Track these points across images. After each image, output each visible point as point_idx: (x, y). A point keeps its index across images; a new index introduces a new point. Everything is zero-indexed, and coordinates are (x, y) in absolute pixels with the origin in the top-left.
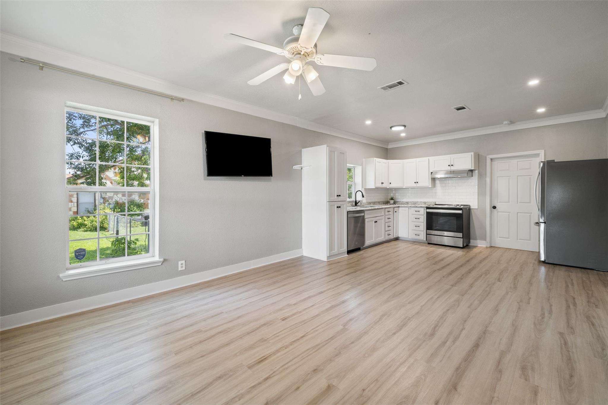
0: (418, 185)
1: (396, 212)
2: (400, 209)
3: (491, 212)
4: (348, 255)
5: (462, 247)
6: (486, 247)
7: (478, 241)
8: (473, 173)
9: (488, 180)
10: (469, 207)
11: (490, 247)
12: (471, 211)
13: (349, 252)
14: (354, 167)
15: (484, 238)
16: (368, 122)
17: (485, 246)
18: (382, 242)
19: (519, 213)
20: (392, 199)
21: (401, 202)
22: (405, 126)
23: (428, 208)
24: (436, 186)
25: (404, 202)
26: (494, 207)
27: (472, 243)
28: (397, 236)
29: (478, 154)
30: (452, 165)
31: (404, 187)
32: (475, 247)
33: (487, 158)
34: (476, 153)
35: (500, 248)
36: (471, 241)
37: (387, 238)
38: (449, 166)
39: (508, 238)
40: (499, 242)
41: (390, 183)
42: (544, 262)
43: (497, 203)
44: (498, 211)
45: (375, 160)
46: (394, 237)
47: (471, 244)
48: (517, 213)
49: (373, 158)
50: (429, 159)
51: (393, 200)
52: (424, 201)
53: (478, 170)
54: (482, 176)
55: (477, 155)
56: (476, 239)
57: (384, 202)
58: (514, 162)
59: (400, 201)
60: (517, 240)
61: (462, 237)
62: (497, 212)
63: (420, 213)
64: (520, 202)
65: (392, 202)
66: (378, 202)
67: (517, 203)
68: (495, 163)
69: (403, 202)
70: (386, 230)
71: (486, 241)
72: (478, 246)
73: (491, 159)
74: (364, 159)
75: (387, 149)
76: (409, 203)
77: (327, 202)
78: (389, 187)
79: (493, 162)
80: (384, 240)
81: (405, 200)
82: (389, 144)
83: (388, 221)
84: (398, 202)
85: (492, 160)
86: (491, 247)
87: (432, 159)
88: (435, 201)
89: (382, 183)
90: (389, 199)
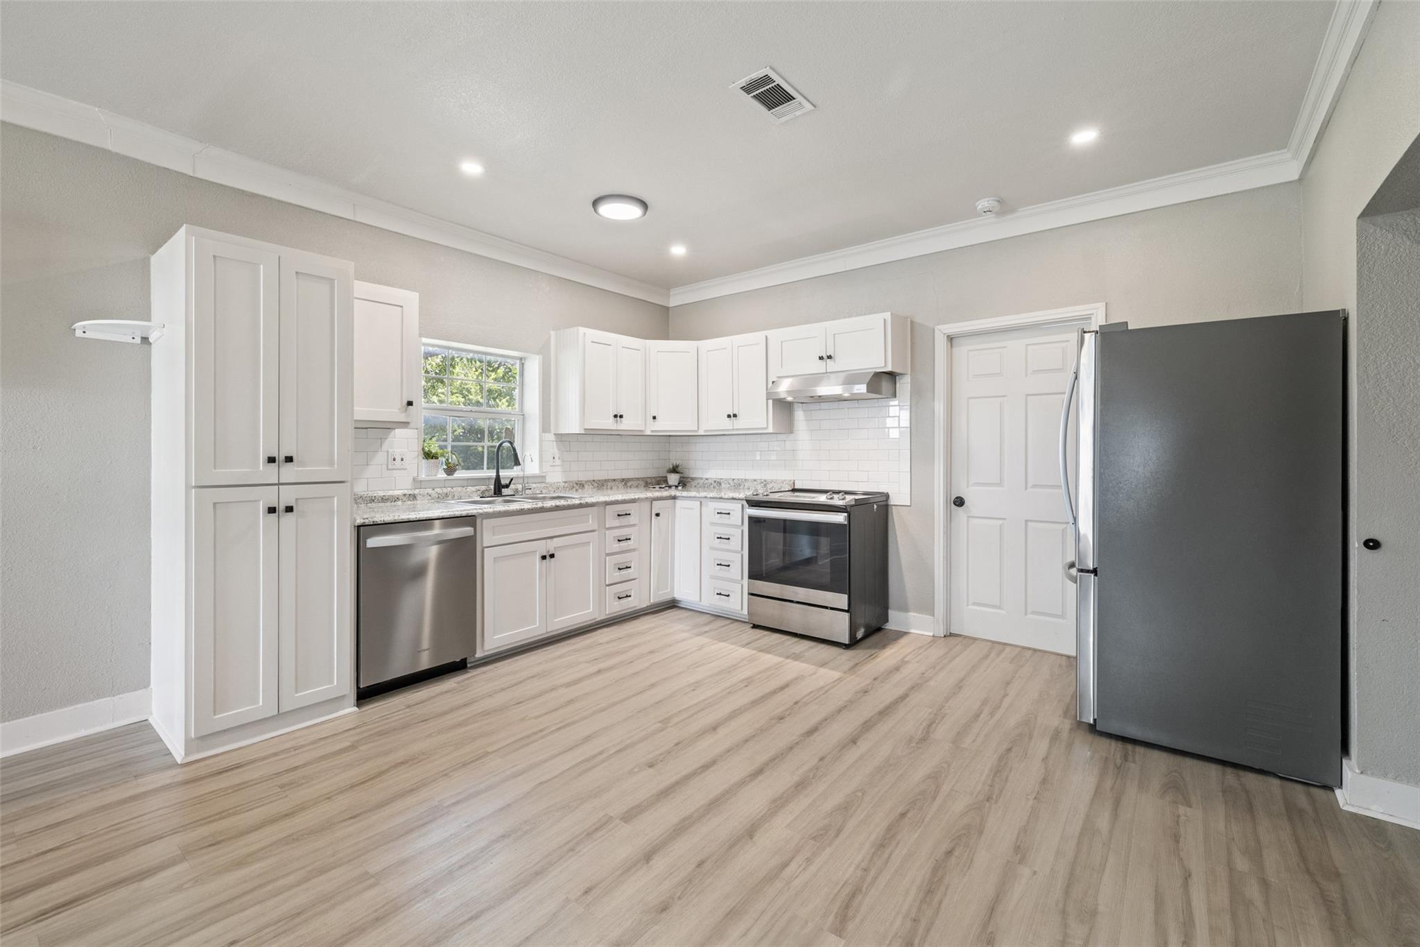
0: (740, 424)
1: (658, 515)
2: (679, 503)
3: (949, 518)
4: (356, 709)
5: (847, 642)
6: (933, 636)
7: (912, 614)
8: (898, 385)
9: (940, 407)
10: (884, 499)
11: (945, 636)
12: (892, 514)
13: (365, 695)
14: (521, 359)
15: (928, 608)
16: (472, 168)
17: (931, 634)
18: (590, 626)
19: (1030, 524)
20: (674, 470)
21: (701, 479)
22: (644, 205)
23: (754, 504)
24: (795, 429)
25: (710, 481)
26: (959, 502)
27: (896, 620)
28: (668, 597)
29: (912, 322)
30: (829, 357)
31: (701, 432)
32: (901, 635)
33: (937, 334)
34: (907, 318)
35: (975, 639)
36: (892, 614)
37: (614, 607)
38: (821, 358)
39: (999, 607)
40: (973, 622)
41: (654, 418)
42: (1092, 728)
43: (968, 486)
44: (970, 515)
45: (585, 334)
46: (652, 601)
47: (891, 626)
48: (1026, 521)
49: (576, 328)
50: (766, 337)
51: (677, 473)
52: (764, 478)
53: (911, 375)
54: (920, 396)
55: (909, 322)
56: (904, 608)
57: (649, 481)
58: (1015, 345)
59: (698, 478)
60: (1026, 614)
61: (847, 609)
62: (968, 517)
63: (732, 518)
64: (1034, 486)
65: (673, 479)
66: (623, 480)
67: (1026, 488)
68: (962, 350)
69: (707, 479)
70: (607, 583)
71: (934, 616)
72: (912, 631)
73: (951, 339)
74: (552, 333)
75: (666, 309)
76: (723, 485)
77: (188, 487)
78: (652, 431)
79: (954, 349)
80: (603, 617)
81: (712, 474)
82: (671, 290)
83: (618, 550)
84: (693, 479)
85: (954, 341)
86: (951, 635)
87: (775, 335)
88: (793, 479)
89: (616, 416)
90: (665, 470)
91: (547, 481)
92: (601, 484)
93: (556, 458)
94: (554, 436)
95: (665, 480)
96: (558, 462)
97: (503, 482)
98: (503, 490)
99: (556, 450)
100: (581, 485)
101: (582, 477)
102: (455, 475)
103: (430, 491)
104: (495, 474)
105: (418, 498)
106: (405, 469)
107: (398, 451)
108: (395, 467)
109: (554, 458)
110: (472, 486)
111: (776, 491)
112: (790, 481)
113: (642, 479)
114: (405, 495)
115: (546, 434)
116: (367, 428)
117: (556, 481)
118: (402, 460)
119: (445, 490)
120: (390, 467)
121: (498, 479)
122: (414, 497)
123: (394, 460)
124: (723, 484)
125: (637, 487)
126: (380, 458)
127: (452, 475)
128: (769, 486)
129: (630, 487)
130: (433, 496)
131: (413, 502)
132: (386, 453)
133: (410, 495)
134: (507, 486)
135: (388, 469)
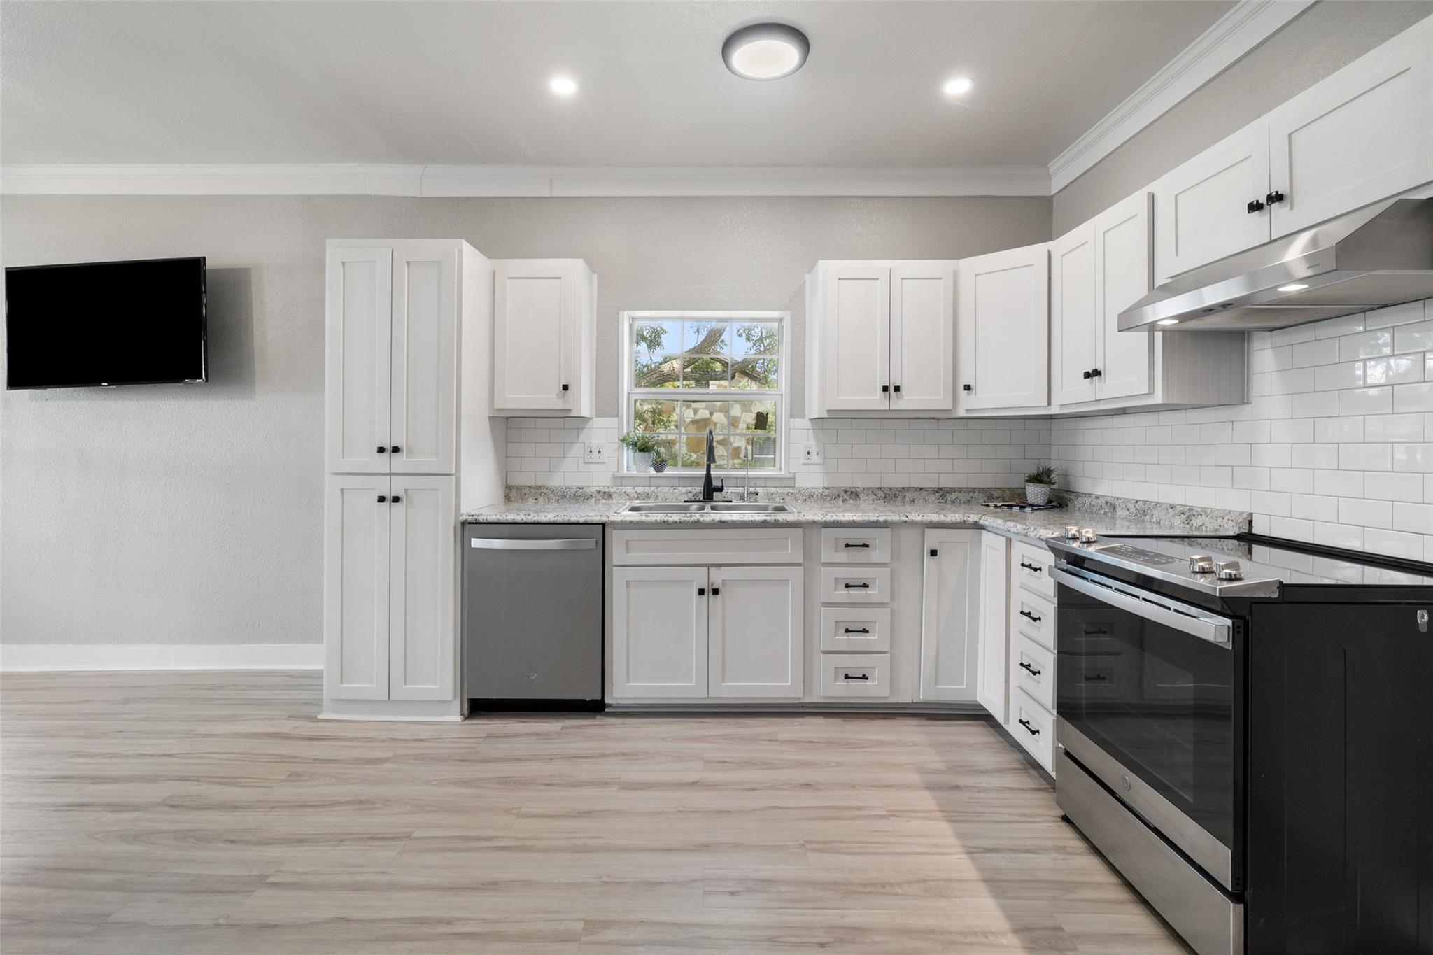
1: (934, 553)
4: (464, 720)
20: (1040, 478)
25: (1101, 501)
30: (1277, 198)
51: (1046, 483)
65: (1035, 493)
70: (823, 650)
83: (845, 600)
88: (1248, 510)
89: (887, 389)
90: (1023, 478)
91: (796, 486)
92: (891, 495)
93: (813, 453)
94: (809, 422)
95: (1023, 496)
96: (815, 458)
97: (716, 483)
98: (715, 494)
99: (812, 442)
100: (854, 494)
101: (859, 483)
102: (665, 472)
103: (629, 489)
104: (705, 473)
105: (613, 496)
106: (604, 463)
107: (595, 443)
108: (591, 460)
109: (808, 453)
110: (684, 487)
111: (1209, 534)
112: (1241, 513)
113: (982, 490)
114: (599, 492)
115: (796, 420)
116: (563, 418)
117: (810, 485)
118: (599, 452)
119: (647, 489)
120: (587, 460)
121: (708, 478)
122: (609, 496)
123: (591, 452)
124: (1118, 509)
125: (969, 502)
126: (577, 450)
127: (662, 471)
128: (1197, 522)
129: (953, 502)
130: (632, 496)
131: (607, 502)
132: (583, 445)
133: (604, 492)
134: (721, 489)
135: (585, 463)
